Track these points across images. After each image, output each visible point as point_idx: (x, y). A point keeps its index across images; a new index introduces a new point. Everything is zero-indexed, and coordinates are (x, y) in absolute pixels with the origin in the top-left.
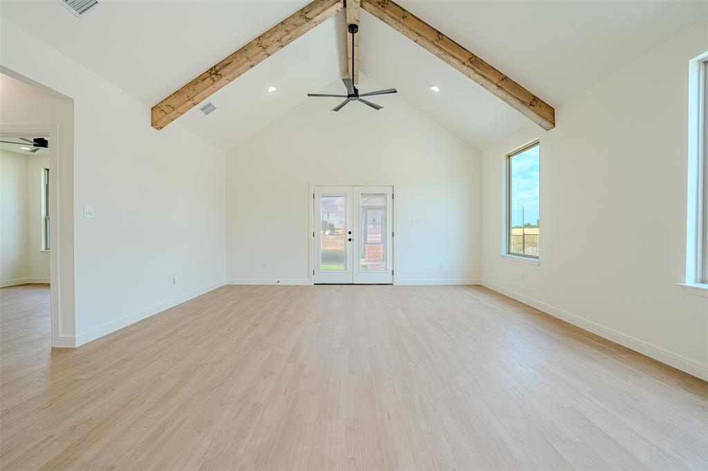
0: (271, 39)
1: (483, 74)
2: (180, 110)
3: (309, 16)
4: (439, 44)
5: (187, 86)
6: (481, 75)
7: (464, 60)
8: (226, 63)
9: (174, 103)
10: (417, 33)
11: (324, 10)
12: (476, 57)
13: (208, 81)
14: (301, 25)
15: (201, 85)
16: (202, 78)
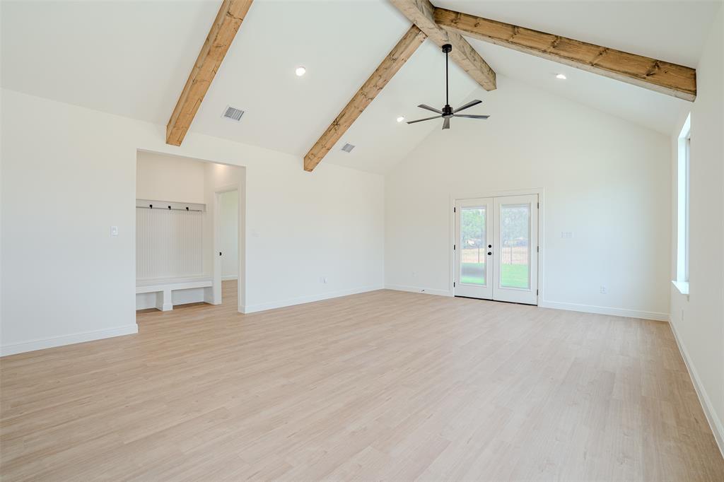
0: (369, 86)
1: (571, 55)
2: (319, 155)
3: (395, 57)
4: (515, 40)
5: (321, 138)
6: (569, 58)
7: (544, 48)
8: (342, 115)
9: (315, 152)
10: (490, 37)
11: (407, 47)
12: (561, 37)
13: (333, 130)
14: (389, 67)
15: (329, 135)
16: (329, 130)
